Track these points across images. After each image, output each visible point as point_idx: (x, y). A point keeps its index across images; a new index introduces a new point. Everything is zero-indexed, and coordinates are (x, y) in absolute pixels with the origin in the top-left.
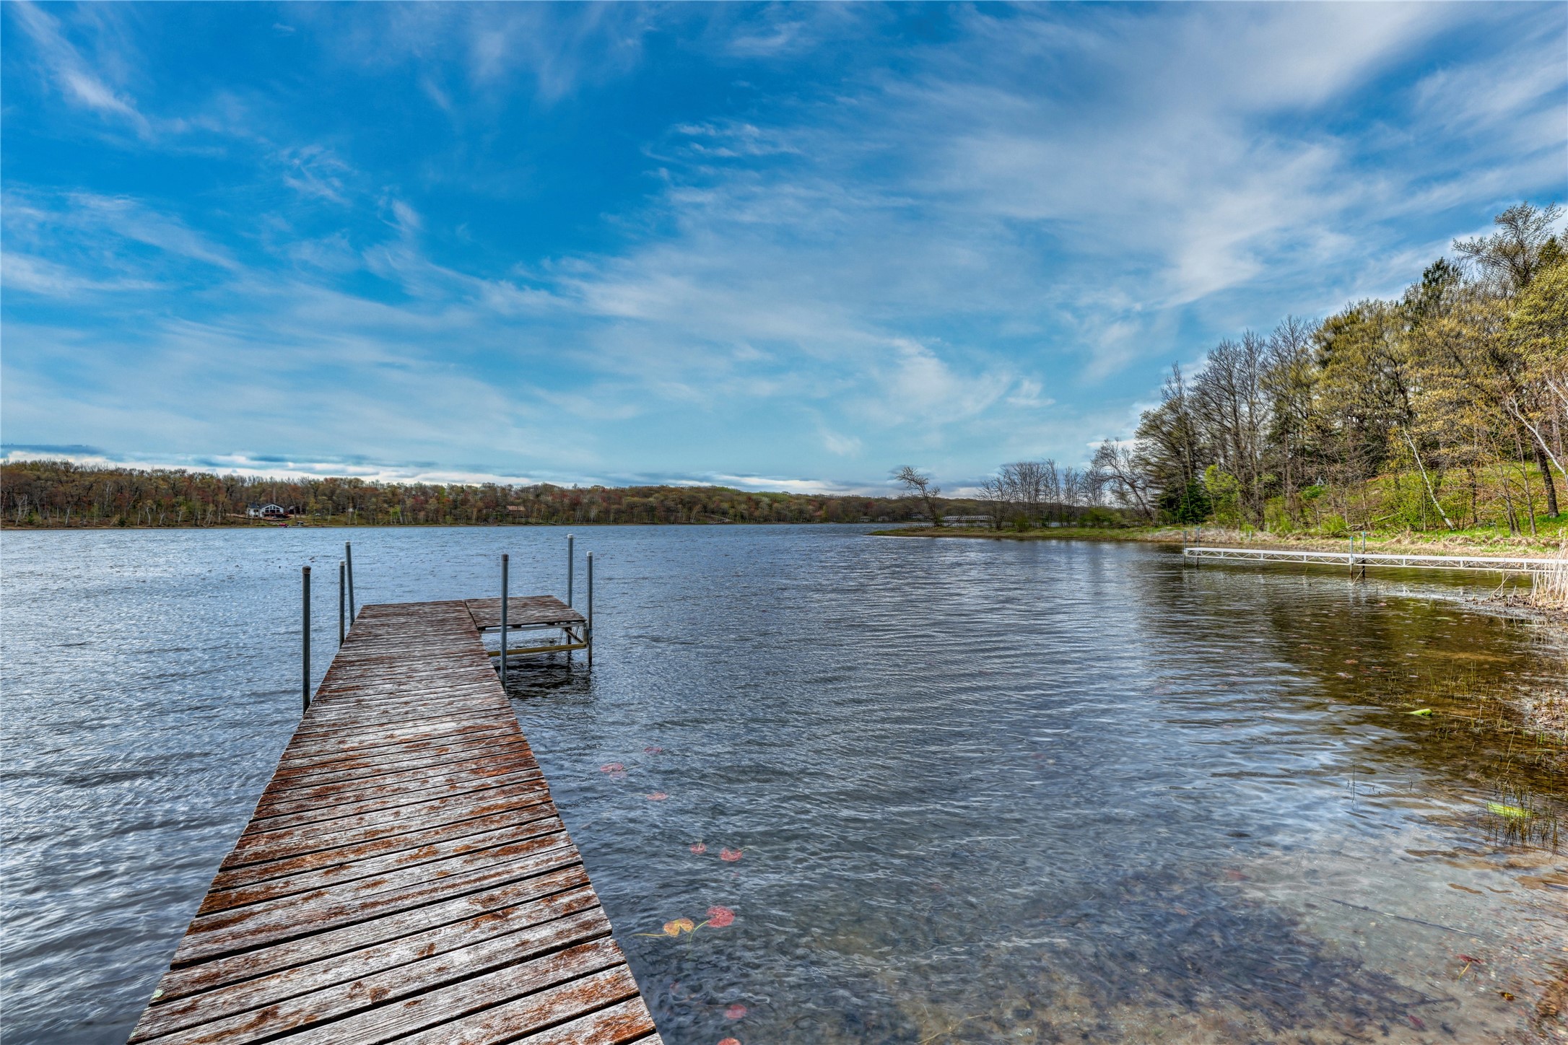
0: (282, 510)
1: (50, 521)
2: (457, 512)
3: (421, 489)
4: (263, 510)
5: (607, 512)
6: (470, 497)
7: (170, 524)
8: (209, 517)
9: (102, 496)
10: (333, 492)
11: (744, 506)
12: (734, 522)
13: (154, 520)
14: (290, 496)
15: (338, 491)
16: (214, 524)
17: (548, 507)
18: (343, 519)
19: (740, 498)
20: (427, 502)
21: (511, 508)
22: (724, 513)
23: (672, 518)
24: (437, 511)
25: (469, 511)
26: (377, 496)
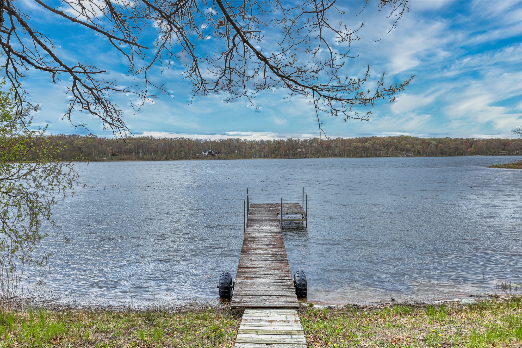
0: (213, 152)
1: (148, 157)
2: (276, 152)
3: (262, 142)
4: (207, 152)
5: (344, 151)
6: (282, 145)
7: (179, 159)
8: (191, 155)
9: (161, 148)
10: (230, 145)
11: (419, 146)
12: (414, 155)
13: (175, 157)
14: (215, 146)
15: (232, 144)
16: (192, 159)
17: (316, 149)
18: (234, 156)
19: (417, 142)
20: (264, 148)
21: (299, 150)
22: (408, 151)
23: (378, 154)
24: (268, 152)
25: (281, 151)
26: (246, 146)
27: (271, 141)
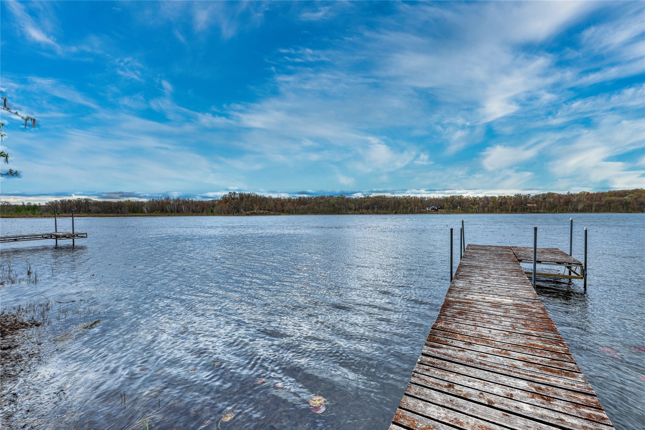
0: (436, 208)
2: (502, 207)
3: (486, 198)
4: (431, 208)
5: (590, 206)
6: (508, 201)
7: (406, 213)
8: (416, 210)
9: (391, 205)
10: (453, 201)
13: (403, 212)
14: (439, 203)
16: (417, 213)
17: (551, 204)
18: (456, 211)
20: (488, 203)
21: (529, 205)
24: (493, 207)
25: (508, 207)
26: (468, 202)
27: (495, 197)
